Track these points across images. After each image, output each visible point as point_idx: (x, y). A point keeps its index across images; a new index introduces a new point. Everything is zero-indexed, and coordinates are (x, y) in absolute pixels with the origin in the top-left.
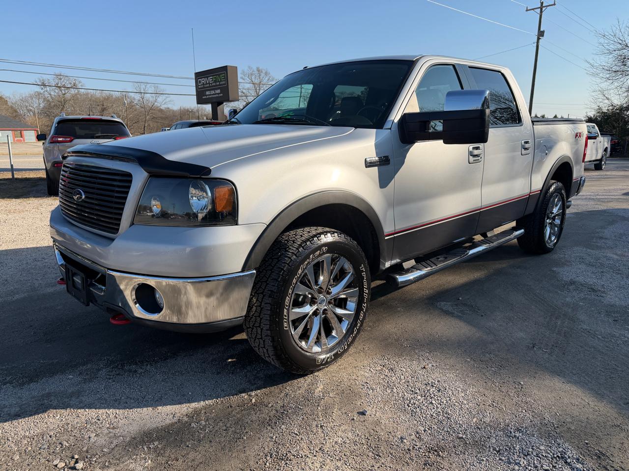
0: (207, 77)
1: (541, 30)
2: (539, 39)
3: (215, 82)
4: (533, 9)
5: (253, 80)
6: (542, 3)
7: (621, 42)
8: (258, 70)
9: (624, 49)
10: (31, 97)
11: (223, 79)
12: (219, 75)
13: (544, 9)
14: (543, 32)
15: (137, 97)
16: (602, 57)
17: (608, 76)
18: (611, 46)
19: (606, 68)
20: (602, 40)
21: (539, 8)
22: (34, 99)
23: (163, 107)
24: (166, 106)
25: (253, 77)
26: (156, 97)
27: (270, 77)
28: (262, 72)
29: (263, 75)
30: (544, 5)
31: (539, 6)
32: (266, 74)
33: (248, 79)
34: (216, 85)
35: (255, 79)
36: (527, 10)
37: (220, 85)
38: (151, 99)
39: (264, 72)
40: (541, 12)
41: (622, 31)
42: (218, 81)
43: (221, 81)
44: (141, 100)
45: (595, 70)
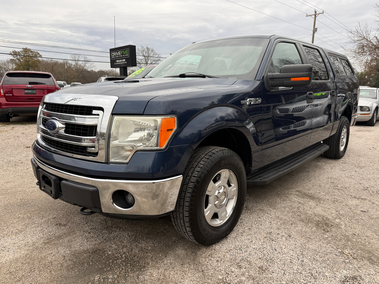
0: (117, 52)
1: (316, 27)
2: (314, 33)
3: (122, 54)
4: (311, 16)
5: (144, 54)
6: (316, 12)
7: (361, 36)
8: (147, 48)
9: (363, 40)
10: (8, 62)
11: (127, 53)
12: (125, 51)
13: (317, 15)
14: (316, 29)
15: (73, 63)
16: (350, 45)
17: (354, 55)
18: (356, 38)
19: (353, 51)
20: (350, 34)
21: (314, 15)
22: (10, 64)
23: (89, 70)
24: (91, 69)
25: (144, 53)
26: (85, 63)
27: (154, 53)
28: (150, 50)
29: (150, 51)
30: (317, 13)
31: (314, 13)
32: (152, 51)
33: (141, 54)
34: (123, 57)
35: (145, 54)
36: (307, 16)
37: (125, 56)
38: (82, 65)
39: (151, 50)
40: (315, 17)
41: (362, 29)
42: (124, 54)
43: (126, 54)
44: (76, 65)
45: (346, 52)
